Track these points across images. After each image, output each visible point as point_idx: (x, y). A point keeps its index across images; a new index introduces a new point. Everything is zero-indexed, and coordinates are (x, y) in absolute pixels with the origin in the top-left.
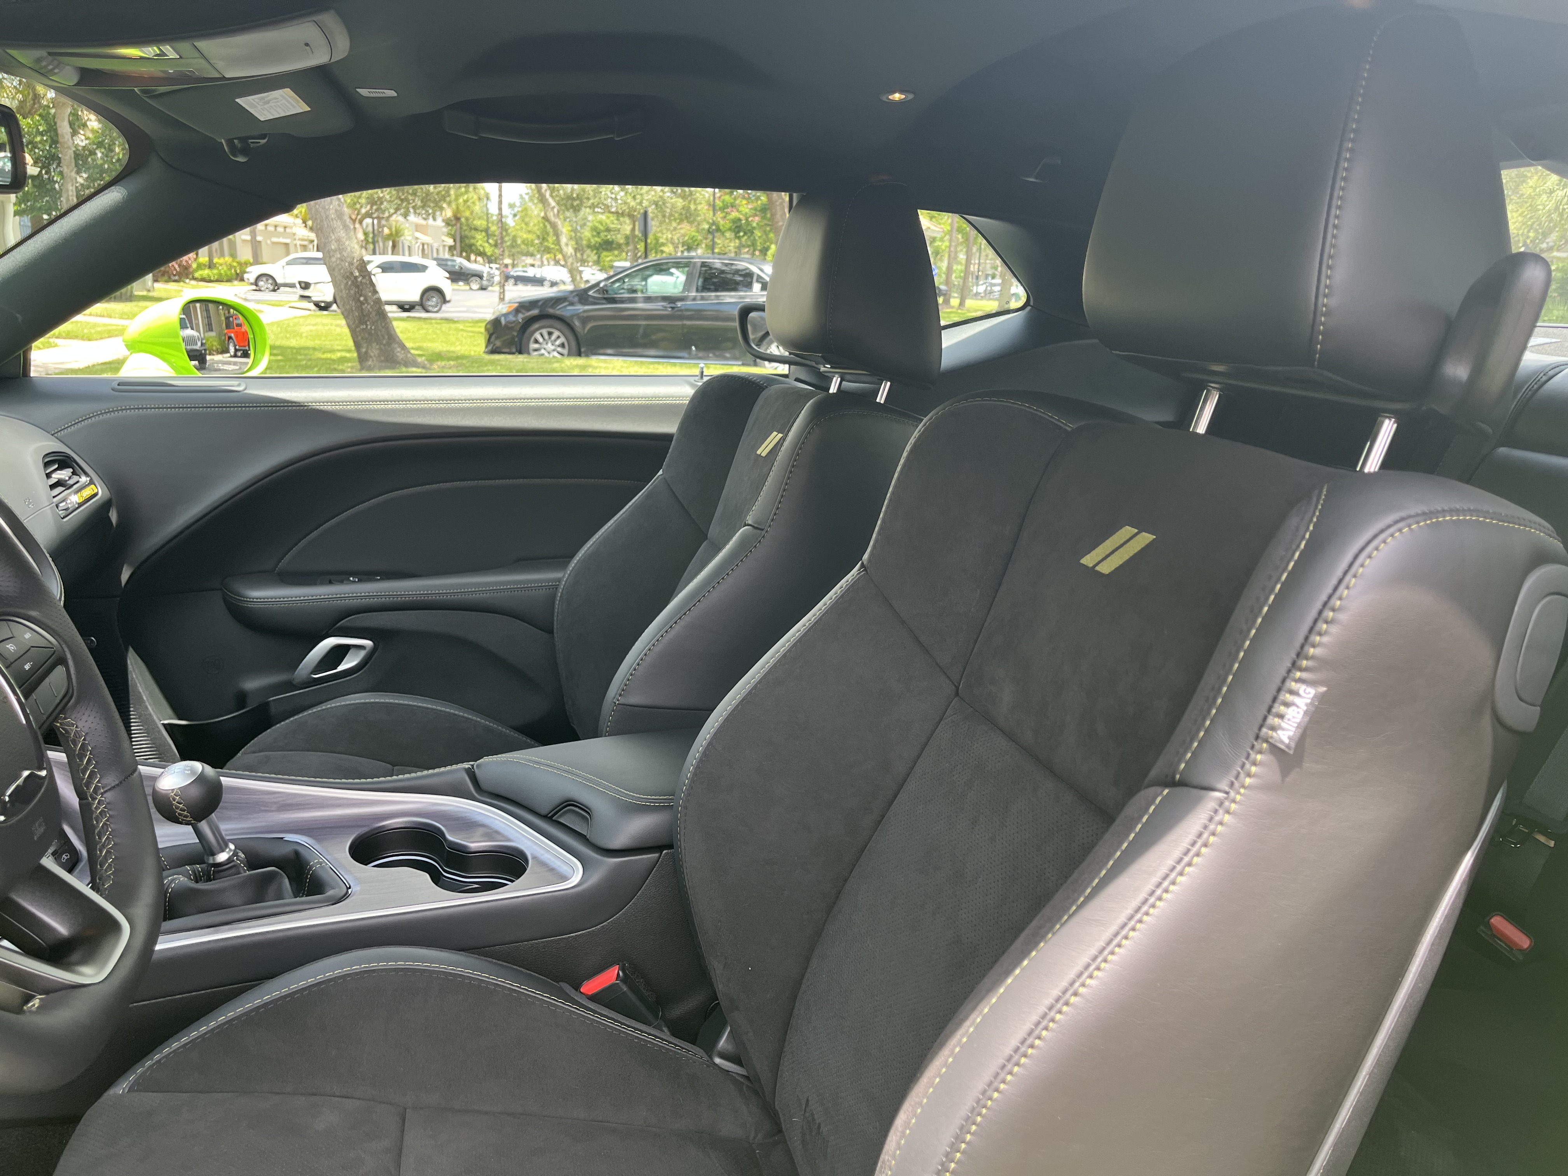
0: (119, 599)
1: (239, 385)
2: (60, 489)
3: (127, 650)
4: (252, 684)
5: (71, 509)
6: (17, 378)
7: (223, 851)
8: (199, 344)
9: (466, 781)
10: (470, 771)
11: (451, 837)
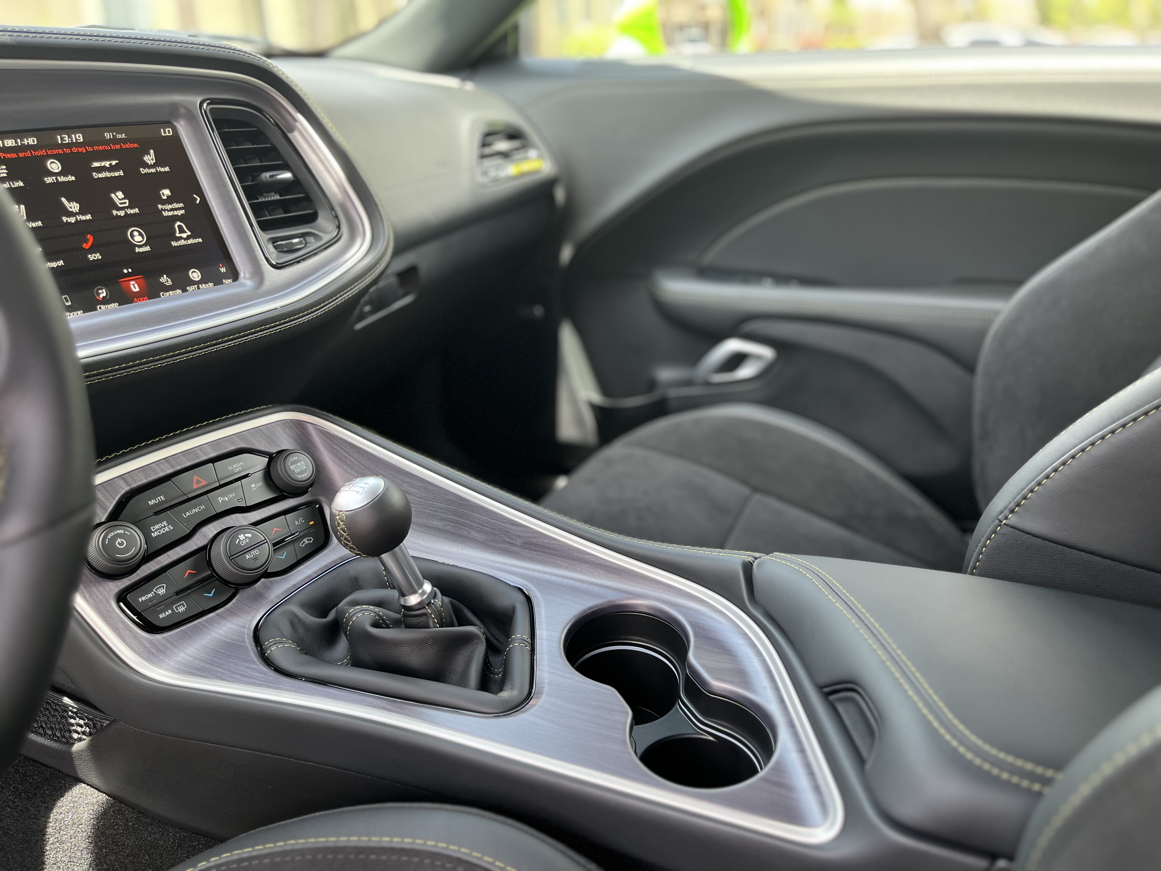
2: (499, 158)
4: (665, 375)
7: (414, 591)
9: (739, 579)
10: (748, 568)
11: (696, 657)
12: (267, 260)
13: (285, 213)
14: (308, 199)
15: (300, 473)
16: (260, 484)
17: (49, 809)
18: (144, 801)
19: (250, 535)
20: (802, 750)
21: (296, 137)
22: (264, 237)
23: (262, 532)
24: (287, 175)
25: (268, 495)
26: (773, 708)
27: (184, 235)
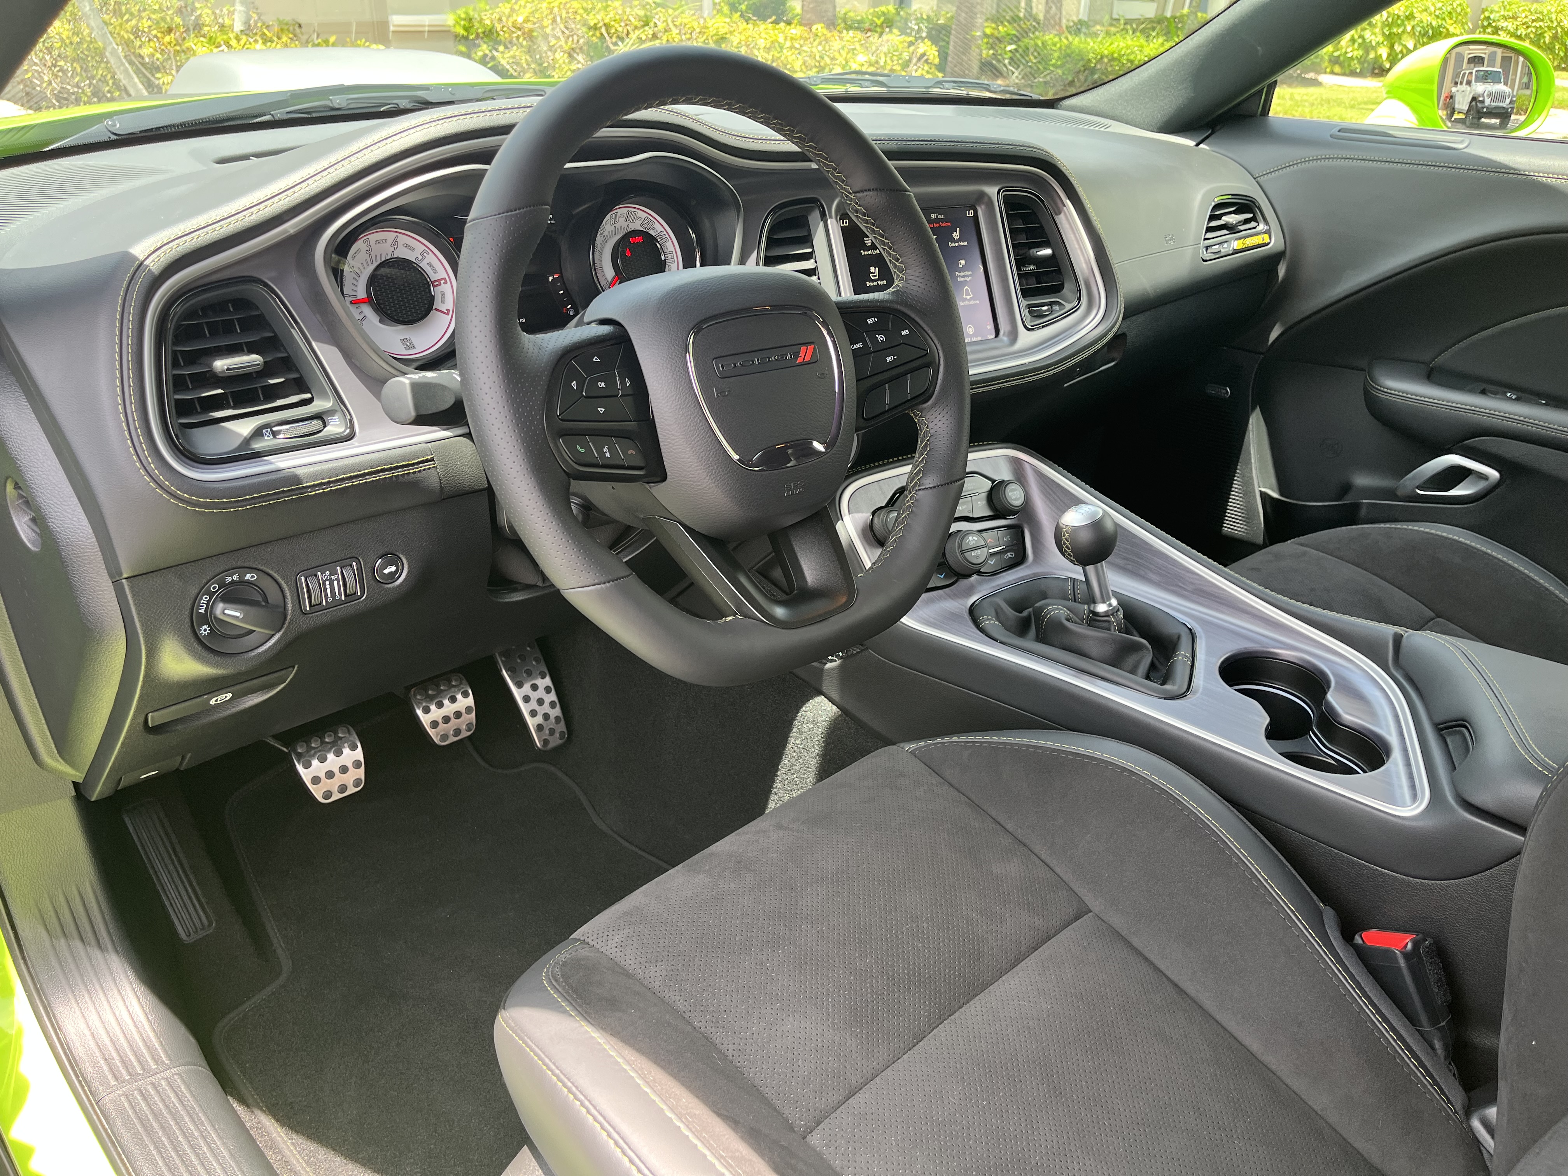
0: (1262, 356)
1: (1462, 142)
2: (1225, 232)
3: (1253, 409)
4: (1362, 480)
5: (1222, 254)
6: (1252, 116)
7: (1104, 602)
8: (1508, 101)
9: (1387, 647)
10: (1398, 640)
11: (1332, 696)
12: (1023, 322)
13: (1037, 284)
14: (1059, 272)
15: (1016, 499)
16: (985, 502)
17: (798, 708)
18: (866, 717)
19: (976, 539)
20: (1408, 764)
21: (1061, 220)
22: (1024, 303)
23: (983, 538)
24: (1048, 251)
25: (988, 513)
26: (1393, 740)
27: (968, 297)
